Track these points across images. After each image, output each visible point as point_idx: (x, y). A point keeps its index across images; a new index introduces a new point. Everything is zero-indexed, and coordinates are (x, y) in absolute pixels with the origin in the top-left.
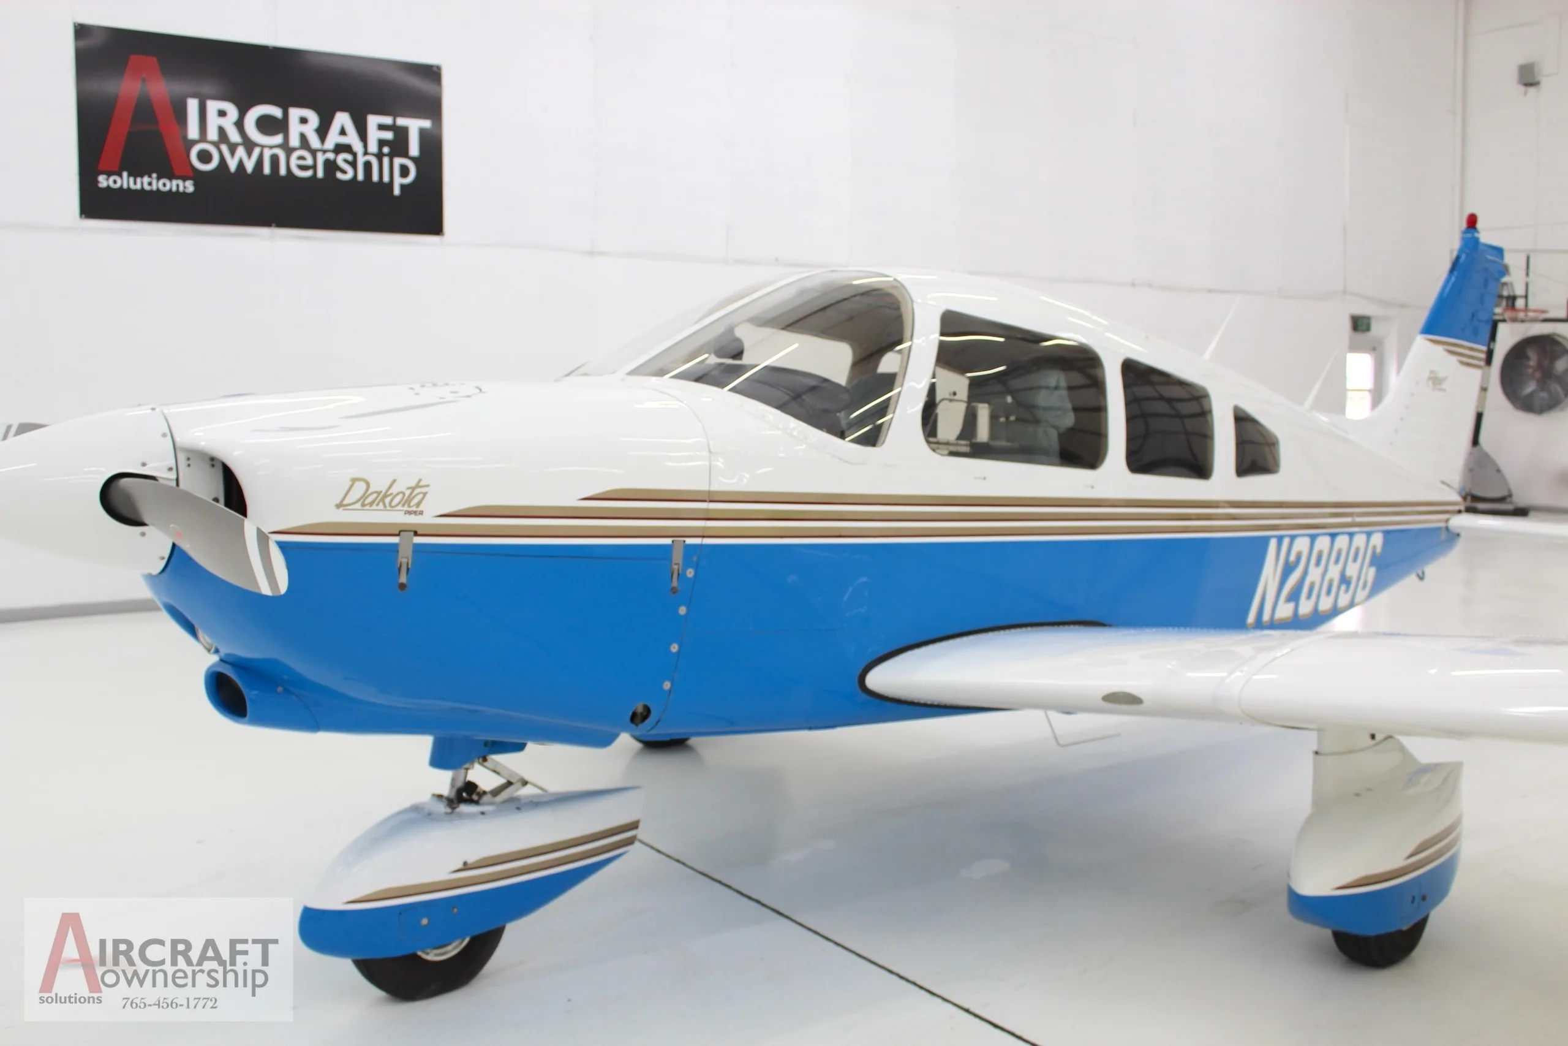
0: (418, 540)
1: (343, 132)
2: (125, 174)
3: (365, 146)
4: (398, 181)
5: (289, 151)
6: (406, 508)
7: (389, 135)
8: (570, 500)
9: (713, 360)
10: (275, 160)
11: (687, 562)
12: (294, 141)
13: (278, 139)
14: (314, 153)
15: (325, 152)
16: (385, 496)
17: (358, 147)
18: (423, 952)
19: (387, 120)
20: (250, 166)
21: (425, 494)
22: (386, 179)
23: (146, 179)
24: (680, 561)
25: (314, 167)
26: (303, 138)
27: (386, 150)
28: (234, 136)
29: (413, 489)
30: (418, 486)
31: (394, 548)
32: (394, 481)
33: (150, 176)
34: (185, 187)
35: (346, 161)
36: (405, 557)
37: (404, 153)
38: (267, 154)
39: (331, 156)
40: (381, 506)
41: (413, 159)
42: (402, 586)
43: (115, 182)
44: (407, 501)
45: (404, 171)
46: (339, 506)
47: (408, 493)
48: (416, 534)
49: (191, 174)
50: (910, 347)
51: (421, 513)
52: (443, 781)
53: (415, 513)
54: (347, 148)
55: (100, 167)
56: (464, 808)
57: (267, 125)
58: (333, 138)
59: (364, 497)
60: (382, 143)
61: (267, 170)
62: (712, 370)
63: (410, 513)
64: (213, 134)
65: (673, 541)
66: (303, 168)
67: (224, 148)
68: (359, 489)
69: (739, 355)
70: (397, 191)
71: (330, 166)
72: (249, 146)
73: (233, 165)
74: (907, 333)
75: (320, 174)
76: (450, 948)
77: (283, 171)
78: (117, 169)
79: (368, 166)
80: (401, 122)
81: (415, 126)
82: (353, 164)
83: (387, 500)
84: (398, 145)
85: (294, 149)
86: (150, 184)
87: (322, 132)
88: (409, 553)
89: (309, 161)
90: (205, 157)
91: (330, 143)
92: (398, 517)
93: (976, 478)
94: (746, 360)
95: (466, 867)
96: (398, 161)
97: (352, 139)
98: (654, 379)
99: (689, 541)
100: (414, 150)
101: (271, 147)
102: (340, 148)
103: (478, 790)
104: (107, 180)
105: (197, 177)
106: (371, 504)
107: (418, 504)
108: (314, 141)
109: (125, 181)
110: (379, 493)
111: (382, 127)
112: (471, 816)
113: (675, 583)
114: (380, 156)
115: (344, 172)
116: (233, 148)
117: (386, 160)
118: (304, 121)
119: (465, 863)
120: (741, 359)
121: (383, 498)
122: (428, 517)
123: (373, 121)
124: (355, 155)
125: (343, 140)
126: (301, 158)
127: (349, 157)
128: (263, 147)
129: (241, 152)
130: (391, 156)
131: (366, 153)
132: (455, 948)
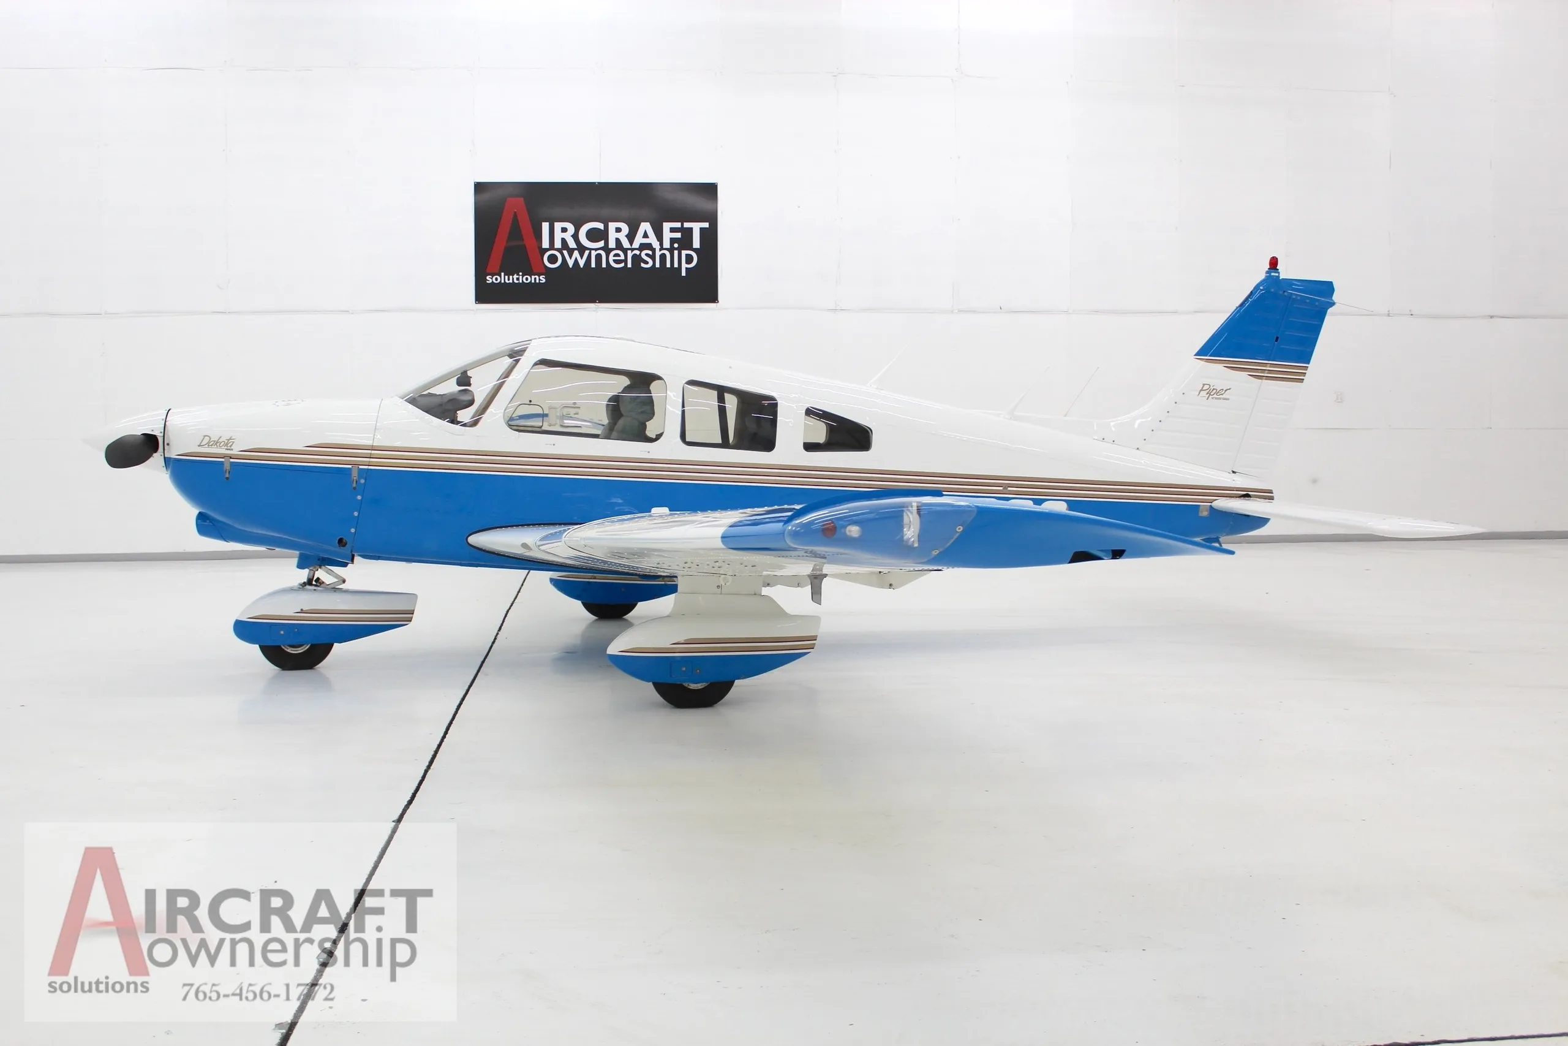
0: (232, 460)
1: (646, 236)
2: (503, 274)
3: (661, 244)
4: (684, 266)
5: (607, 250)
6: (226, 447)
7: (678, 235)
8: (299, 446)
10: (599, 257)
11: (360, 477)
12: (612, 244)
13: (601, 244)
14: (625, 251)
15: (633, 250)
16: (217, 443)
17: (656, 245)
18: (284, 646)
19: (678, 225)
20: (582, 263)
21: (233, 442)
22: (676, 265)
23: (515, 276)
24: (356, 475)
25: (625, 261)
26: (618, 241)
27: (676, 245)
28: (572, 244)
29: (228, 440)
30: (230, 439)
31: (222, 463)
32: (220, 437)
33: (518, 275)
34: (540, 280)
35: (647, 255)
36: (227, 467)
37: (690, 248)
38: (594, 253)
39: (637, 252)
40: (215, 446)
41: (695, 250)
42: (227, 478)
43: (496, 279)
44: (227, 445)
45: (689, 259)
46: (199, 446)
47: (226, 441)
48: (231, 458)
49: (544, 271)
51: (232, 450)
52: (303, 575)
53: (230, 449)
54: (649, 246)
55: (488, 271)
56: (308, 587)
57: (593, 235)
58: (639, 240)
59: (209, 442)
60: (673, 241)
61: (593, 265)
63: (227, 449)
64: (558, 244)
65: (353, 467)
66: (616, 262)
67: (565, 252)
68: (207, 440)
70: (684, 274)
71: (637, 259)
72: (581, 249)
73: (571, 263)
75: (629, 265)
76: (299, 649)
77: (604, 265)
78: (497, 272)
79: (663, 257)
80: (687, 225)
81: (696, 227)
82: (653, 257)
83: (218, 444)
84: (685, 240)
85: (613, 249)
86: (518, 279)
87: (631, 237)
88: (229, 465)
89: (622, 257)
90: (553, 259)
91: (636, 245)
92: (223, 451)
95: (302, 611)
96: (684, 253)
97: (652, 240)
99: (361, 467)
100: (696, 244)
101: (596, 250)
102: (643, 247)
103: (320, 581)
104: (492, 279)
105: (547, 272)
106: (212, 445)
107: (231, 446)
108: (626, 244)
109: (503, 278)
110: (214, 441)
111: (673, 230)
112: (310, 590)
113: (354, 485)
114: (671, 250)
115: (647, 263)
116: (571, 252)
117: (676, 252)
118: (618, 230)
119: (302, 610)
121: (216, 443)
122: (235, 451)
123: (667, 226)
124: (654, 250)
125: (646, 241)
126: (617, 255)
127: (650, 252)
128: (591, 249)
129: (576, 254)
130: (680, 250)
131: (662, 248)
132: (302, 649)
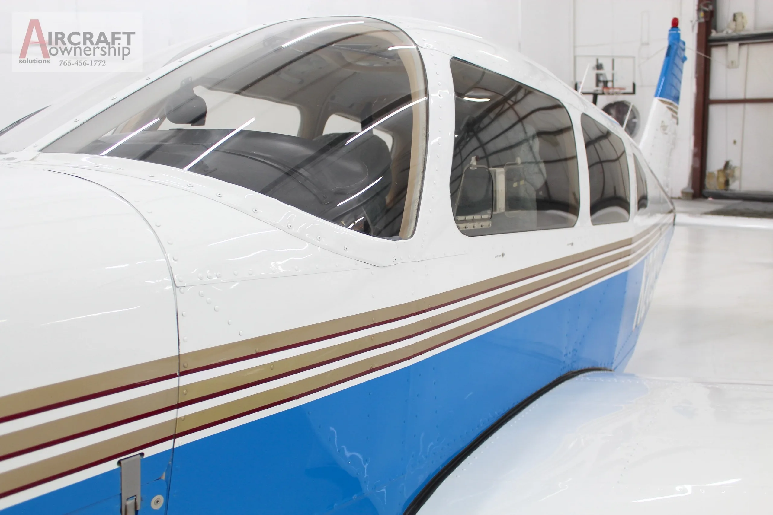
9: (168, 125)
50: (427, 103)
62: (166, 140)
65: (119, 463)
69: (200, 118)
74: (417, 86)
93: (496, 256)
94: (210, 124)
98: (85, 158)
99: (149, 452)
120: (203, 124)
